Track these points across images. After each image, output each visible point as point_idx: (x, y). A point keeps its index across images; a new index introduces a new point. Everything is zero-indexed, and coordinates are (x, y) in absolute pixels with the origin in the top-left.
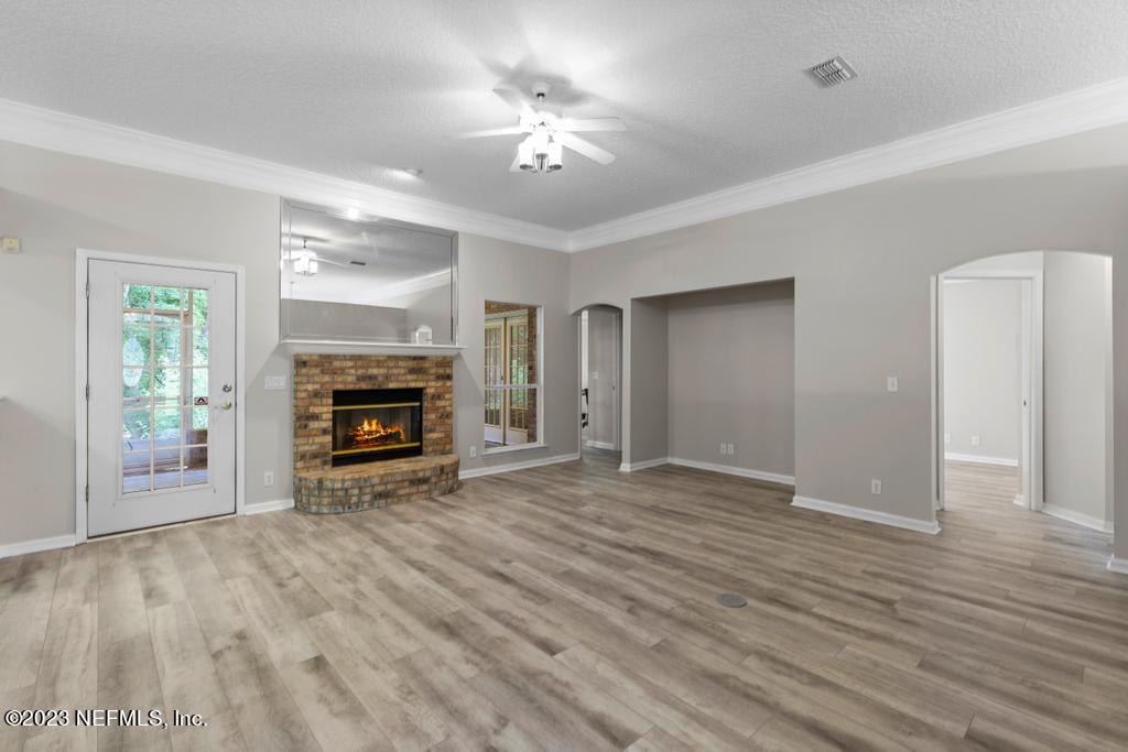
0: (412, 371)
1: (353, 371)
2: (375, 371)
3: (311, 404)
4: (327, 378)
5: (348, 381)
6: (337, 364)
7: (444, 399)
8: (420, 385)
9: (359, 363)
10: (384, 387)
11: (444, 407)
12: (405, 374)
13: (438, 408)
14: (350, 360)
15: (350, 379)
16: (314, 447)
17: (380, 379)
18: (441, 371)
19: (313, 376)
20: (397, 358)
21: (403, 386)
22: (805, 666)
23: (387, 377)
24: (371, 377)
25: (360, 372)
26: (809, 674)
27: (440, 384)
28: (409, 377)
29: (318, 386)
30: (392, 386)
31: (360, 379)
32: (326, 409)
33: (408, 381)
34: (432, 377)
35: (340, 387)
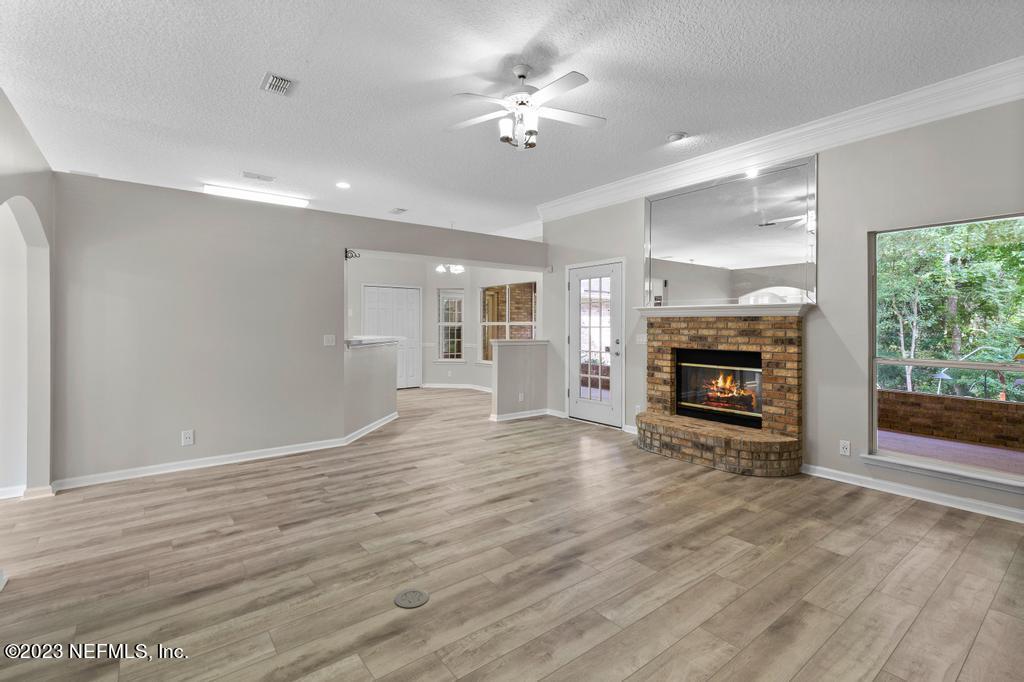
0: (743, 333)
1: (686, 332)
2: (705, 332)
3: (656, 358)
4: (667, 338)
5: (683, 341)
6: (674, 325)
7: (784, 368)
8: (753, 348)
9: (691, 325)
10: (715, 348)
11: (785, 378)
12: (735, 336)
13: (776, 378)
14: (684, 322)
15: (684, 339)
16: (658, 393)
17: (709, 340)
18: (780, 334)
19: (658, 335)
20: (726, 319)
21: (733, 348)
22: (275, 608)
23: (716, 338)
24: (703, 338)
25: (693, 332)
26: (265, 606)
27: (779, 349)
28: (740, 339)
29: (660, 344)
30: (721, 347)
31: (692, 339)
32: (666, 363)
33: (738, 344)
34: (768, 341)
35: (676, 345)
